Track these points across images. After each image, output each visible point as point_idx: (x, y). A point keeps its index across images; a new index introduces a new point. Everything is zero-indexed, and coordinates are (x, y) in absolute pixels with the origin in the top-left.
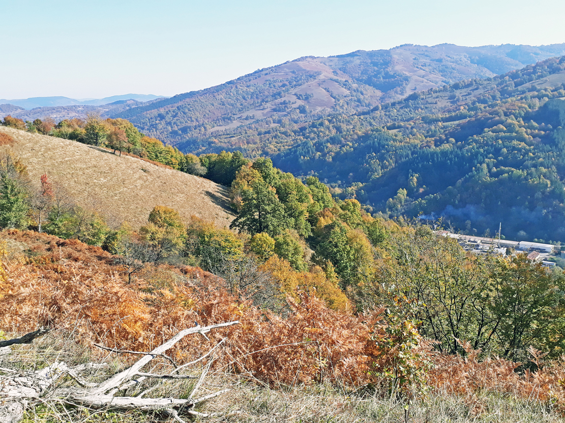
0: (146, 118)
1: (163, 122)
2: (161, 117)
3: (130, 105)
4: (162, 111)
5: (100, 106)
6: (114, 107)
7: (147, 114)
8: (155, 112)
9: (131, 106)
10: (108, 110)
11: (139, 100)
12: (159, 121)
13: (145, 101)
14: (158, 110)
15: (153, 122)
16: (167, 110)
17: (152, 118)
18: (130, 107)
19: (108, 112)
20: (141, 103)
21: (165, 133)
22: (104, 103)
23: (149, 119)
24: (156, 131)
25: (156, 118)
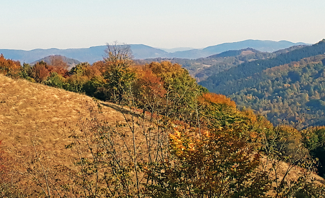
0: (269, 78)
1: (296, 86)
2: (294, 77)
3: (245, 57)
4: (296, 67)
5: (198, 60)
6: (220, 61)
7: (270, 72)
8: (284, 69)
9: (247, 59)
10: (209, 66)
11: (262, 50)
12: (290, 83)
13: (270, 51)
14: (290, 66)
15: (279, 85)
16: (304, 65)
17: (277, 79)
18: (246, 61)
19: (209, 69)
20: (264, 54)
21: (298, 104)
22: (204, 56)
23: (273, 81)
24: (283, 101)
25: (284, 79)
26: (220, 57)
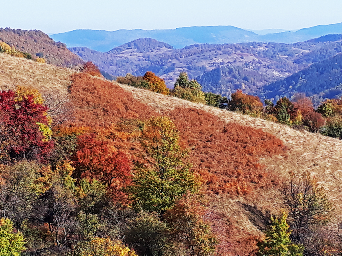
26: (319, 42)
